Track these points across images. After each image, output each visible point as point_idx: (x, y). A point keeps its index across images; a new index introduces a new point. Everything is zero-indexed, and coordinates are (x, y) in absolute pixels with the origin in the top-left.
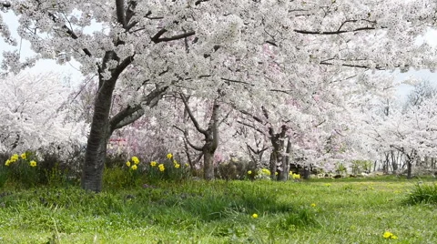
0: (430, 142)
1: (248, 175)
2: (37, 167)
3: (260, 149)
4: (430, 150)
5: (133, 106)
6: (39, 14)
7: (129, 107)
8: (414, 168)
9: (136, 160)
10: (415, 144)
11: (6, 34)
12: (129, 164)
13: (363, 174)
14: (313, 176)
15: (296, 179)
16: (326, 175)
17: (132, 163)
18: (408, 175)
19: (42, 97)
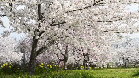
0: (132, 55)
1: (77, 68)
2: (11, 68)
3: (79, 60)
4: (132, 58)
5: (44, 47)
6: (15, 18)
7: (43, 47)
8: (127, 64)
9: (43, 64)
10: (127, 56)
11: (2, 24)
12: (40, 66)
13: (111, 67)
14: (95, 68)
15: (91, 69)
16: (99, 67)
17: (41, 65)
18: (125, 66)
19: (7, 45)
